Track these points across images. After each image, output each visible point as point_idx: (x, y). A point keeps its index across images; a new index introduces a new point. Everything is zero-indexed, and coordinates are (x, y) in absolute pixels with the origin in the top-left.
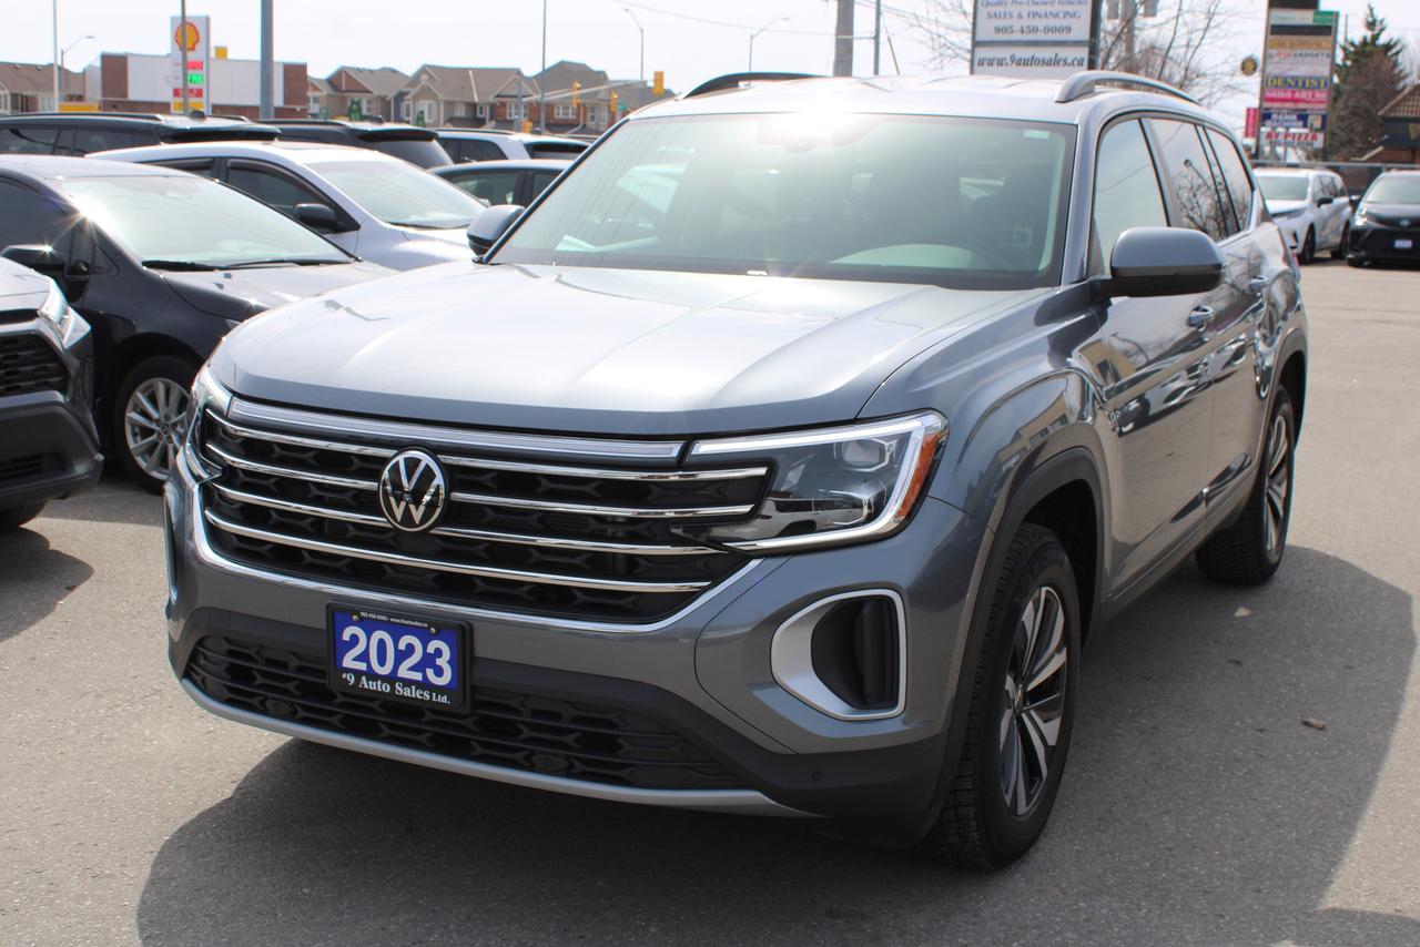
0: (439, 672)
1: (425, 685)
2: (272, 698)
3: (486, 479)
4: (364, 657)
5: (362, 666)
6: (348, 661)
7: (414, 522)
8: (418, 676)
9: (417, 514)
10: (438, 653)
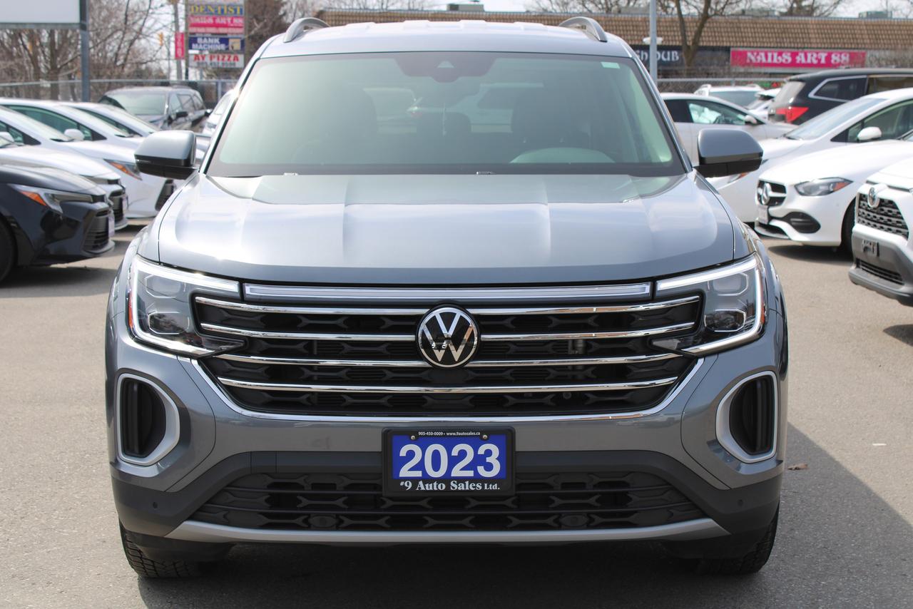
0: (489, 467)
1: (477, 479)
2: (318, 515)
3: (507, 322)
4: (420, 465)
5: (418, 474)
6: (405, 472)
7: (454, 360)
8: (470, 473)
9: (456, 354)
10: (489, 453)
